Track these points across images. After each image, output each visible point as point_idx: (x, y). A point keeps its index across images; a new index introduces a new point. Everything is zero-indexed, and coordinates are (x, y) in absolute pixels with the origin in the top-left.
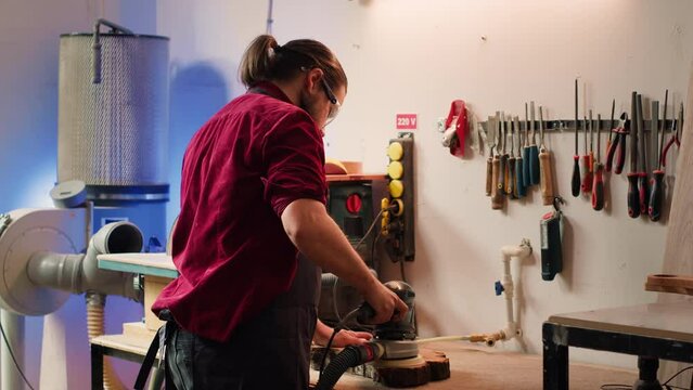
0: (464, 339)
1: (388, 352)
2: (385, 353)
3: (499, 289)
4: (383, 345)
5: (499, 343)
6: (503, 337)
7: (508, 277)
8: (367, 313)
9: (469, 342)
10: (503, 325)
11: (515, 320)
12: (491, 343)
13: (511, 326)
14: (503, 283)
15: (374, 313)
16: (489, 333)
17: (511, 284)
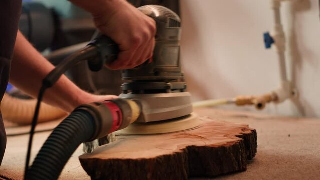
0: (229, 103)
1: (146, 113)
2: (141, 114)
3: (269, 41)
4: (138, 103)
5: (271, 106)
6: (275, 99)
7: (279, 27)
8: (106, 53)
9: (234, 106)
10: (276, 85)
11: (289, 77)
12: (260, 106)
13: (284, 86)
14: (273, 34)
15: (116, 49)
16: (258, 94)
17: (282, 35)
